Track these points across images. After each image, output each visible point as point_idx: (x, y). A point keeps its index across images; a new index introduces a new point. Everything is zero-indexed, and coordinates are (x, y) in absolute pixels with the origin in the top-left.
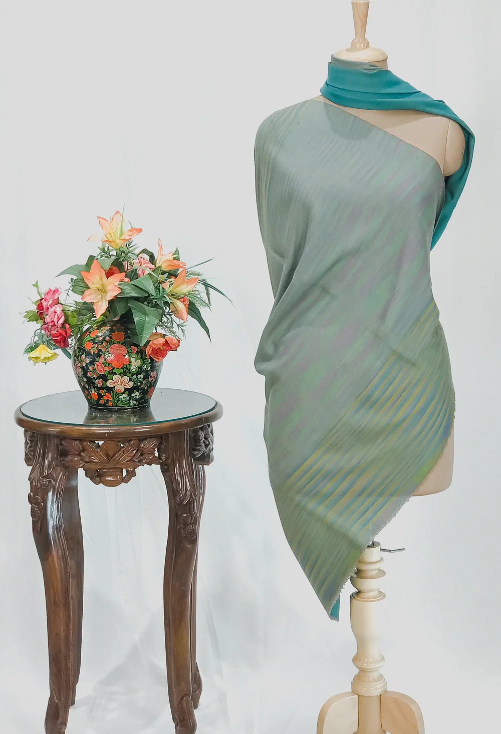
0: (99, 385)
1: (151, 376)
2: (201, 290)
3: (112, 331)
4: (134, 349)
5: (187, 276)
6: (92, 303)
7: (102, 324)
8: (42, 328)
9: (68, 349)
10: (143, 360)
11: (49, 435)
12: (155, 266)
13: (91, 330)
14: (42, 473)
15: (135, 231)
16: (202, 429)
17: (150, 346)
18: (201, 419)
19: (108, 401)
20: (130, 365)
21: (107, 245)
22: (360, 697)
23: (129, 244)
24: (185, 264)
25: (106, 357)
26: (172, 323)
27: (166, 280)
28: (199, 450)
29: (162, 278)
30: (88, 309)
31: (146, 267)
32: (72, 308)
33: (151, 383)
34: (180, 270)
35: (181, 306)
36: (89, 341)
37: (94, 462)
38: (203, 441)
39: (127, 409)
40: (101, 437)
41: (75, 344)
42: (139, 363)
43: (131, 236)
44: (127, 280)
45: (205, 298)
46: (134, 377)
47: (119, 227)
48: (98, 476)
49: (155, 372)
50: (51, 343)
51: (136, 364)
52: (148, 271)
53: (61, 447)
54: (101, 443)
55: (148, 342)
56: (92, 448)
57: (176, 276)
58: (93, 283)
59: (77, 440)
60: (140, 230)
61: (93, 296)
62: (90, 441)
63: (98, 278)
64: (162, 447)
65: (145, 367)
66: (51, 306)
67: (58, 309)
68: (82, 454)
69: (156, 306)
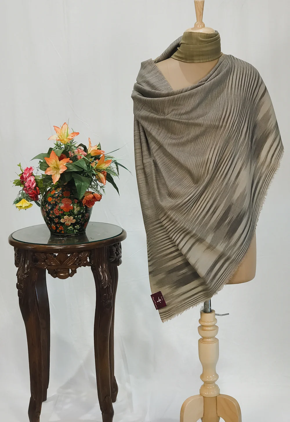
0: (56, 222)
1: (86, 216)
2: (113, 167)
3: (63, 191)
4: (76, 201)
5: (105, 159)
6: (51, 175)
7: (57, 187)
8: (23, 190)
9: (38, 201)
10: (81, 207)
11: (27, 250)
12: (87, 153)
13: (51, 190)
14: (23, 272)
15: (75, 134)
16: (114, 246)
17: (85, 199)
18: (114, 239)
19: (61, 230)
20: (74, 210)
21: (59, 142)
22: (205, 398)
23: (72, 141)
24: (104, 152)
25: (60, 205)
26: (97, 185)
27: (93, 162)
28: (113, 258)
29: (90, 160)
30: (48, 179)
31: (82, 154)
32: (40, 178)
33: (86, 220)
34: (102, 155)
35: (102, 176)
36: (50, 196)
37: (53, 265)
38: (116, 253)
39: (72, 235)
40: (57, 251)
41: (42, 198)
42: (79, 208)
43: (73, 136)
44: (71, 161)
45: (116, 171)
46: (76, 216)
47: (66, 131)
48: (55, 273)
49: (88, 214)
50: (28, 198)
51: (76, 209)
52: (83, 156)
53: (34, 257)
54: (57, 254)
55: (84, 196)
56: (51, 257)
57: (99, 159)
58: (52, 164)
59: (43, 253)
60: (78, 134)
61: (52, 171)
62: (50, 254)
63: (54, 161)
64: (92, 256)
65: (82, 211)
66: (28, 177)
67: (32, 179)
68: (46, 260)
69: (88, 176)
